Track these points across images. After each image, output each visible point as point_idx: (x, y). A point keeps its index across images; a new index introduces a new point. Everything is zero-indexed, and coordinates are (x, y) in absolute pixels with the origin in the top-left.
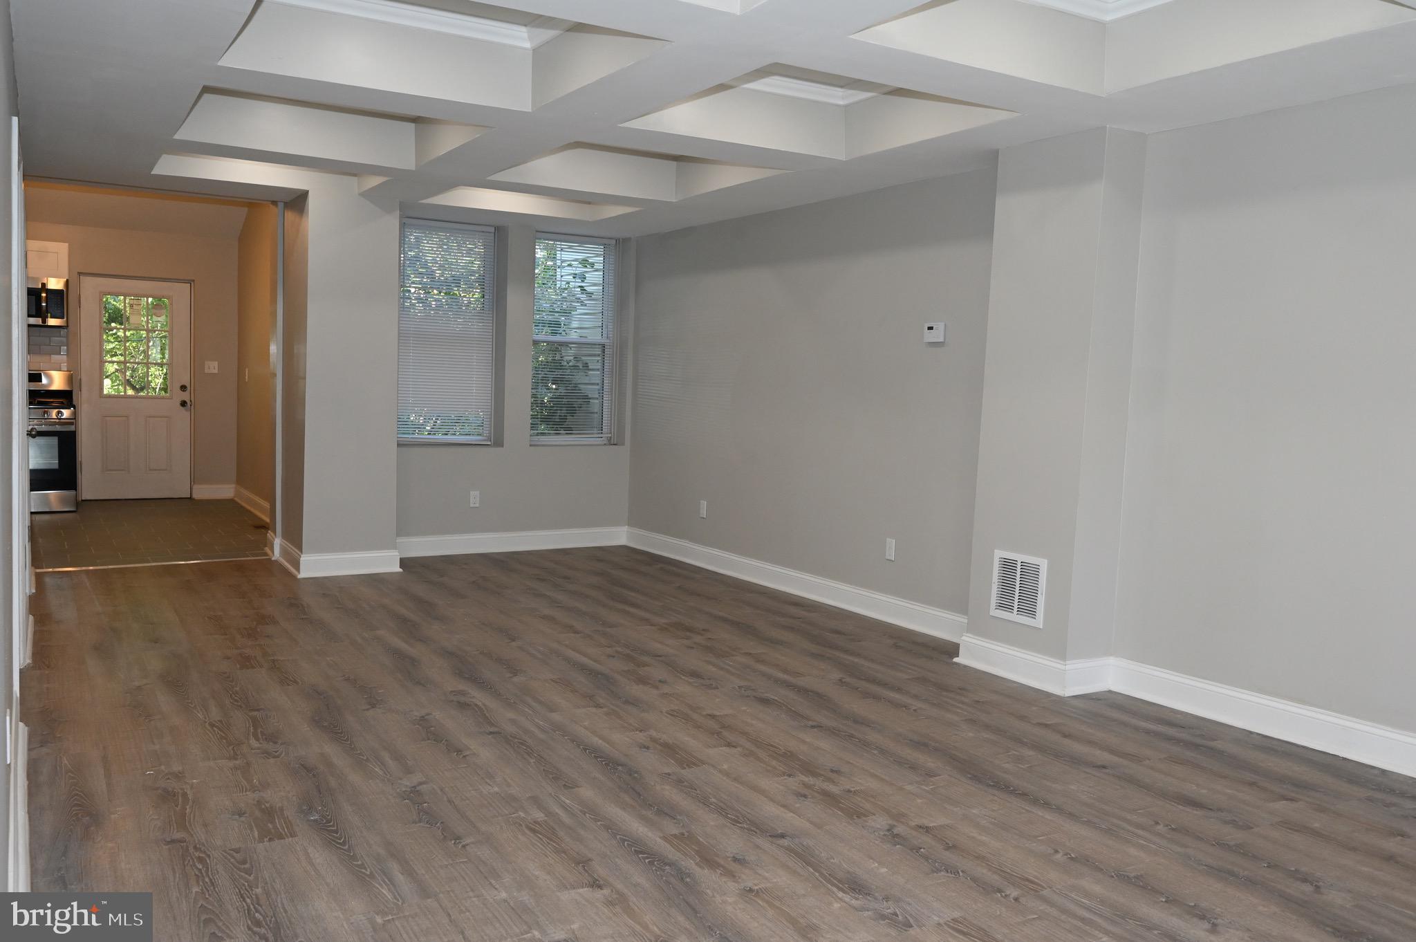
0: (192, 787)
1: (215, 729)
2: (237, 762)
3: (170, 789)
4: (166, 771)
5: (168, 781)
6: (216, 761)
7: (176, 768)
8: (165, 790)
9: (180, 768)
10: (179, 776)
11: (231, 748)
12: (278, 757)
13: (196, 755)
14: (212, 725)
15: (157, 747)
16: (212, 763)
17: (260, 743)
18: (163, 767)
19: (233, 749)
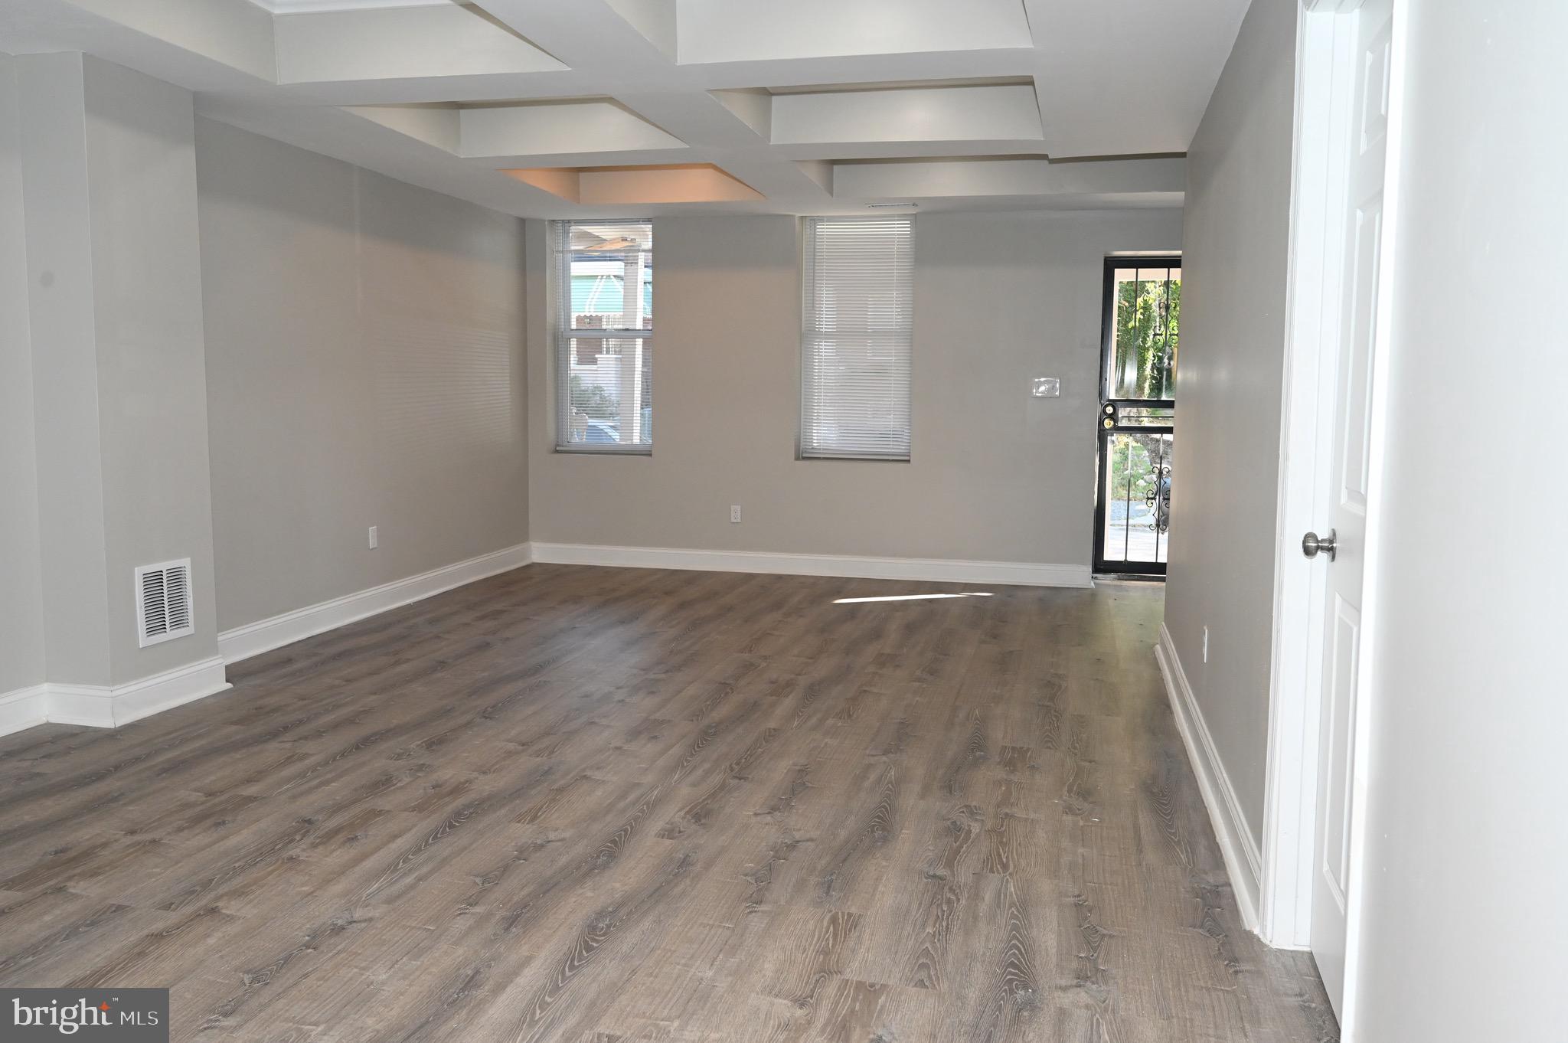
0: (1061, 797)
1: (1004, 860)
2: (1007, 811)
3: (1081, 799)
4: (1079, 818)
5: (1080, 808)
6: (1026, 816)
7: (1068, 819)
8: (1085, 799)
9: (1065, 817)
10: (1069, 810)
11: (1003, 829)
12: (966, 806)
13: (1043, 829)
14: (1005, 867)
15: (1081, 850)
16: (1032, 816)
17: (969, 826)
18: (1081, 823)
19: (1002, 826)
